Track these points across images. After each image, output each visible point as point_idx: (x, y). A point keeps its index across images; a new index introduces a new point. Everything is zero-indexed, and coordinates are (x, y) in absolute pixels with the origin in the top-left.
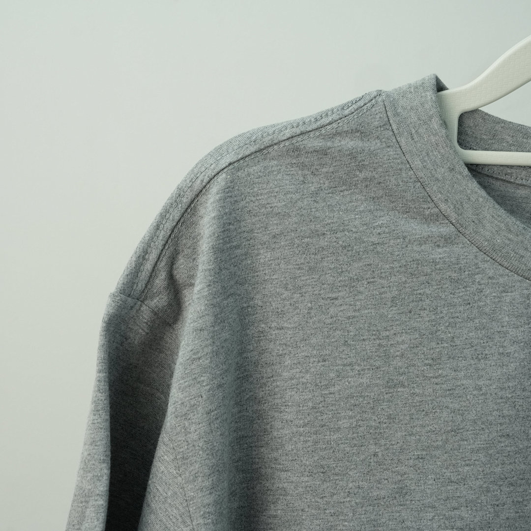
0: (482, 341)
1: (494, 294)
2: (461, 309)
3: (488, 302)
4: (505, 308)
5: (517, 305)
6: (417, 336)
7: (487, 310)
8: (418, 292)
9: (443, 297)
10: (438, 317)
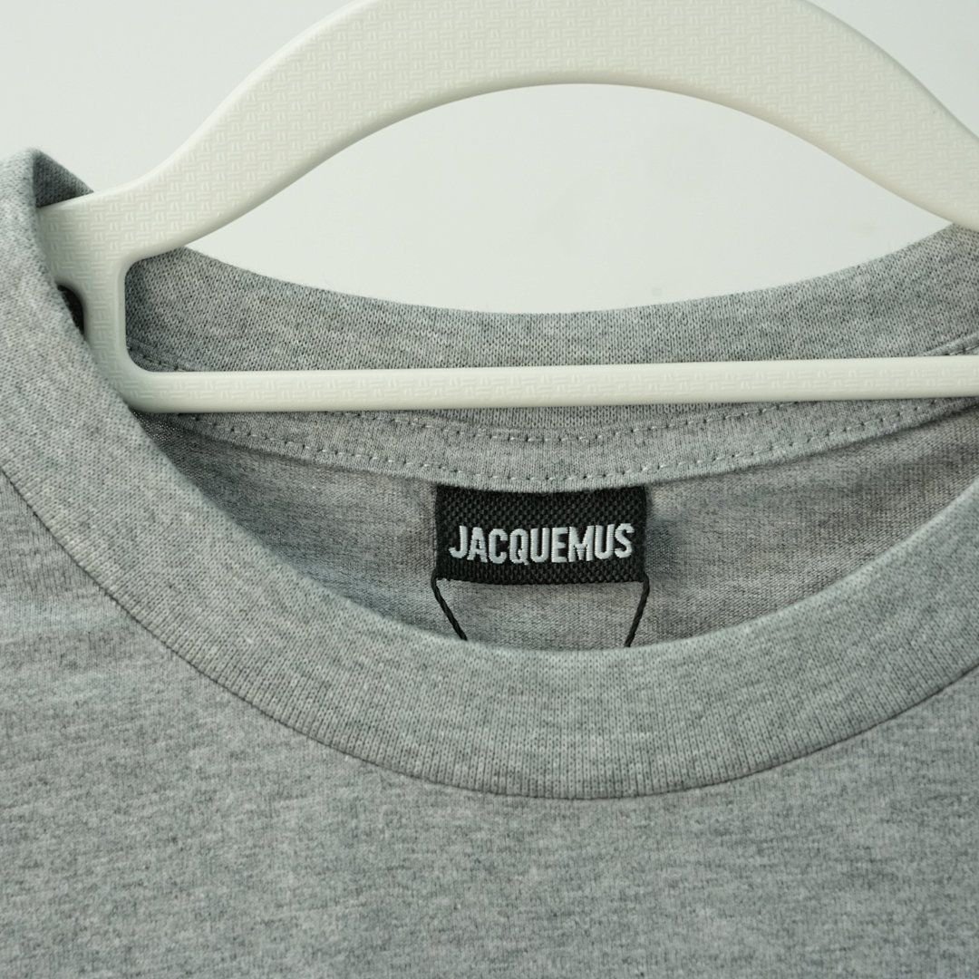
0: (217, 956)
1: (247, 806)
2: (151, 856)
3: (232, 830)
4: (285, 847)
5: (322, 837)
6: (16, 951)
7: (230, 856)
8: (16, 811)
9: (94, 822)
10: (80, 886)
